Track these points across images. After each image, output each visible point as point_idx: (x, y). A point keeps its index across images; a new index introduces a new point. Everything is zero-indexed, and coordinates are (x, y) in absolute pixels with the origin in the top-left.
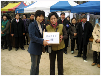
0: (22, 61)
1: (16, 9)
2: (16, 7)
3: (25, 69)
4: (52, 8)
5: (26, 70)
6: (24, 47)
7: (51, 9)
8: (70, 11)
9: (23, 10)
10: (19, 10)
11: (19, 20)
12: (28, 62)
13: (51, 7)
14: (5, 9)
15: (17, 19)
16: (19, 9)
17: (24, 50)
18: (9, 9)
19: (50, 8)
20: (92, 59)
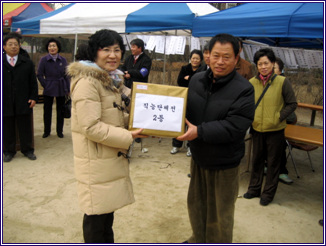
0: (21, 197)
1: (13, 19)
2: (14, 15)
3: (29, 225)
5: (31, 231)
6: (32, 150)
7: (128, 24)
8: (190, 31)
9: (37, 25)
10: (24, 24)
11: (16, 58)
12: (43, 199)
13: (129, 16)
15: (12, 56)
16: (24, 21)
17: (34, 158)
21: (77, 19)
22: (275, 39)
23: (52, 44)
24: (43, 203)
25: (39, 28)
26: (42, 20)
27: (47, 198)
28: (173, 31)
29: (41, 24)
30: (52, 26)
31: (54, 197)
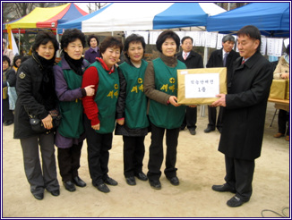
1: (58, 22)
4: (157, 19)
7: (155, 23)
8: (204, 28)
9: (79, 25)
13: (156, 17)
14: (27, 24)
18: (37, 24)
19: (152, 19)
21: (113, 20)
22: (270, 31)
23: (93, 39)
25: (81, 28)
26: (83, 22)
28: (188, 28)
29: (83, 25)
30: (92, 26)
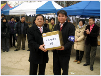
4: (37, 10)
5: (15, 70)
7: (37, 12)
12: (16, 62)
13: (37, 9)
19: (35, 10)
20: (75, 58)
21: (21, 10)
24: (17, 63)
25: (9, 13)
26: (10, 11)
27: (18, 61)
28: (49, 14)
29: (10, 12)
30: (13, 12)
31: (20, 61)
